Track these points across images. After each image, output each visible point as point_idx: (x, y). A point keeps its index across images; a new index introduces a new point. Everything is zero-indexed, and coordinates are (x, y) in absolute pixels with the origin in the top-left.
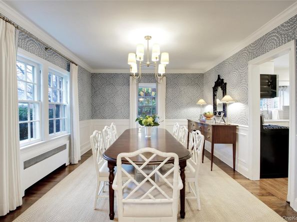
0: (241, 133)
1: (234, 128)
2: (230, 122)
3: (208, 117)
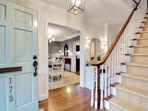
3: (63, 56)
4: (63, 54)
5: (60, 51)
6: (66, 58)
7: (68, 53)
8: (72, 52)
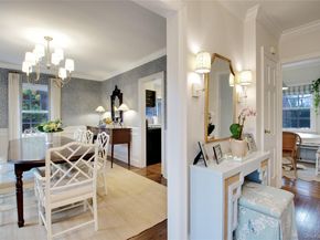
0: (134, 134)
1: (129, 130)
2: (126, 125)
3: (107, 123)
4: (108, 115)
5: (100, 109)
6: (118, 126)
7: (121, 112)
8: (135, 108)
